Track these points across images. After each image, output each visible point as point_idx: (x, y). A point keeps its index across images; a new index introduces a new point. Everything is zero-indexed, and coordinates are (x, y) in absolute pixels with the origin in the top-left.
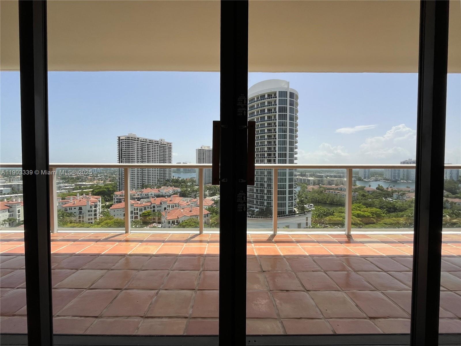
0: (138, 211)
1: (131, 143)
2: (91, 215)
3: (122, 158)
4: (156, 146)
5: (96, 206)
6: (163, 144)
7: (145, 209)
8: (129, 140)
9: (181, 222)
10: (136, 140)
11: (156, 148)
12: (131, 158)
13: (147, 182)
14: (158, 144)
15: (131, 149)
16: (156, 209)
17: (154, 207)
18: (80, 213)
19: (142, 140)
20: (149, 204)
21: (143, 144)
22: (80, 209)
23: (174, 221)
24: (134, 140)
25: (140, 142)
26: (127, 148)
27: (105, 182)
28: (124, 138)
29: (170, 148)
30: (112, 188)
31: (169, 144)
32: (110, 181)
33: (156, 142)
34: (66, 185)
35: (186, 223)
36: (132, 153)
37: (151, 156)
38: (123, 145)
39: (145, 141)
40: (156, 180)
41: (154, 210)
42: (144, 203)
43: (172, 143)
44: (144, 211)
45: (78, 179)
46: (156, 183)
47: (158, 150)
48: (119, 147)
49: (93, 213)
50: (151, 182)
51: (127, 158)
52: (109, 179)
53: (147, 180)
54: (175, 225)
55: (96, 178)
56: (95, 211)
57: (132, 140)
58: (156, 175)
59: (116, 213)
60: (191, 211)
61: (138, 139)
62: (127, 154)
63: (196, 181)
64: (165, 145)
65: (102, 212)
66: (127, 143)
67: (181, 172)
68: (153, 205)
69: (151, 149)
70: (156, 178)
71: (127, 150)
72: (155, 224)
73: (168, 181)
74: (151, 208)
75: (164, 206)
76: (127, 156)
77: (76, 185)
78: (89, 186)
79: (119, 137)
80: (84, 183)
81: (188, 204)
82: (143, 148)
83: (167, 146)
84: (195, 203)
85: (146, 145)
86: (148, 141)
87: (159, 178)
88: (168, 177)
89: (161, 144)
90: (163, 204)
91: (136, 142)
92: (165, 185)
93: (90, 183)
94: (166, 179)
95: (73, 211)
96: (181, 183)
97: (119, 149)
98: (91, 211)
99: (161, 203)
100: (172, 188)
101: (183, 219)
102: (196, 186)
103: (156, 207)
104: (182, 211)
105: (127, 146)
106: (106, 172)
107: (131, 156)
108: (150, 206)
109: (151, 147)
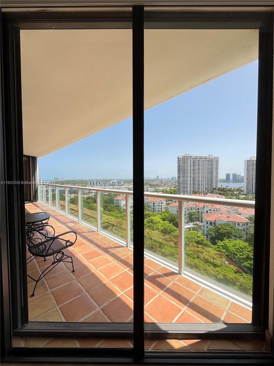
0: (187, 210)
1: (186, 160)
2: (159, 208)
3: (180, 172)
4: (205, 161)
5: (162, 203)
6: (211, 159)
7: (191, 209)
8: (185, 158)
9: (218, 225)
10: (189, 158)
11: (205, 162)
12: (185, 171)
13: (197, 189)
14: (206, 159)
15: (186, 164)
16: (200, 211)
17: (198, 209)
18: (154, 206)
19: (194, 157)
20: (195, 206)
21: (195, 161)
22: (154, 203)
23: (212, 223)
24: (188, 158)
25: (192, 159)
26: (183, 165)
27: (171, 188)
28: (181, 157)
29: (217, 162)
30: (174, 192)
31: (217, 158)
32: (174, 187)
33: (205, 158)
34: (151, 188)
35: (222, 226)
36: (187, 167)
37: (201, 169)
38: (180, 162)
39: (196, 158)
40: (205, 188)
41: (199, 211)
42: (191, 205)
43: (219, 157)
44: (190, 211)
45: (157, 185)
46: (205, 190)
47: (207, 164)
48: (178, 164)
49: (160, 207)
50: (201, 189)
51: (183, 172)
52: (173, 186)
53: (197, 188)
54: (212, 226)
55: (166, 185)
56: (161, 206)
57: (187, 158)
58: (205, 184)
59: (172, 209)
60: (228, 217)
61: (191, 157)
62: (183, 169)
63: (244, 190)
64: (213, 159)
65: (166, 207)
66: (183, 160)
67: (230, 182)
68: (197, 207)
69: (201, 164)
70: (205, 186)
71: (183, 166)
72: (198, 222)
73: (215, 189)
74: (196, 209)
75: (206, 209)
76: (183, 170)
77: (155, 189)
78: (161, 190)
79: (178, 157)
80: (159, 188)
81: (228, 210)
82: (195, 163)
83: (214, 160)
84: (236, 210)
85: (197, 161)
86: (198, 158)
87: (207, 186)
88: (215, 186)
89: (209, 159)
90: (205, 207)
91: (190, 159)
92: (212, 192)
93: (163, 188)
94: (213, 187)
95: (150, 204)
96: (226, 192)
97: (178, 166)
98: (159, 206)
99: (204, 207)
100: (217, 195)
101: (220, 222)
102: (244, 195)
103: (200, 209)
104: (220, 215)
105: (183, 163)
106: (172, 181)
107: (185, 170)
108: (196, 208)
109: (201, 162)
